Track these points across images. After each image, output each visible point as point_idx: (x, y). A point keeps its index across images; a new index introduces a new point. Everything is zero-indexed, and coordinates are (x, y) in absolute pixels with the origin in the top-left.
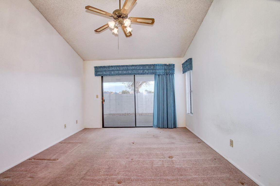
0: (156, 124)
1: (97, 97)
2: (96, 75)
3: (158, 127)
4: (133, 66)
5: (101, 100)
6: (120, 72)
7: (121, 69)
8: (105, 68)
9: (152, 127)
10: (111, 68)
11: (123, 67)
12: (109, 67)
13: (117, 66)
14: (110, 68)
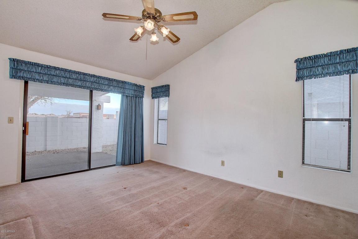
0: (120, 161)
1: (11, 120)
2: (14, 76)
3: (123, 164)
4: (94, 76)
5: (21, 128)
6: (70, 81)
7: (74, 76)
8: (40, 68)
9: (115, 165)
10: (53, 70)
11: (78, 75)
12: (48, 67)
13: (65, 70)
14: (50, 71)
